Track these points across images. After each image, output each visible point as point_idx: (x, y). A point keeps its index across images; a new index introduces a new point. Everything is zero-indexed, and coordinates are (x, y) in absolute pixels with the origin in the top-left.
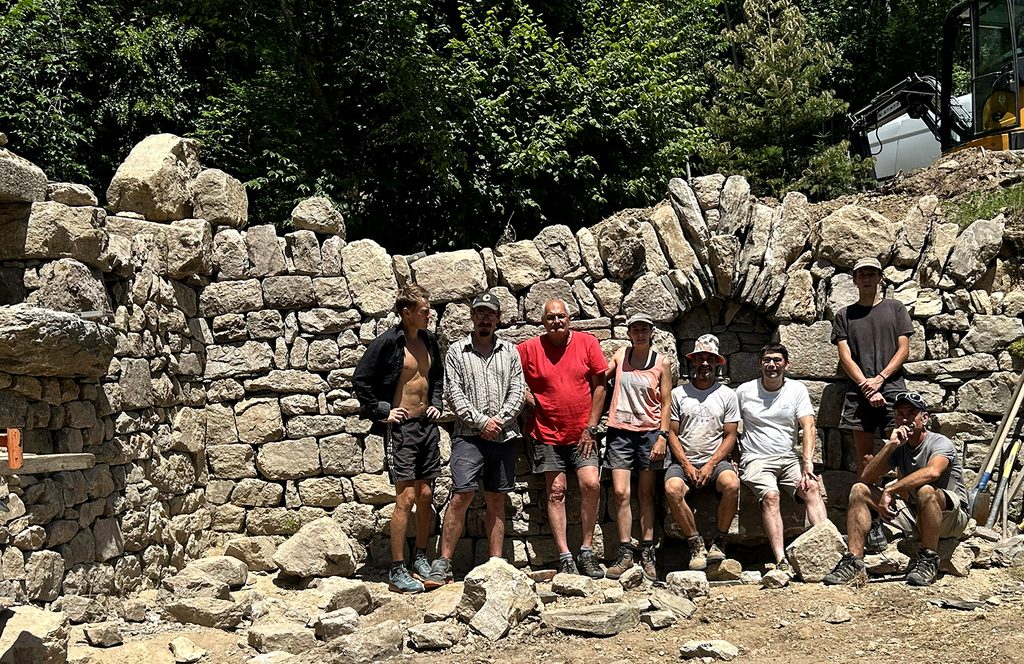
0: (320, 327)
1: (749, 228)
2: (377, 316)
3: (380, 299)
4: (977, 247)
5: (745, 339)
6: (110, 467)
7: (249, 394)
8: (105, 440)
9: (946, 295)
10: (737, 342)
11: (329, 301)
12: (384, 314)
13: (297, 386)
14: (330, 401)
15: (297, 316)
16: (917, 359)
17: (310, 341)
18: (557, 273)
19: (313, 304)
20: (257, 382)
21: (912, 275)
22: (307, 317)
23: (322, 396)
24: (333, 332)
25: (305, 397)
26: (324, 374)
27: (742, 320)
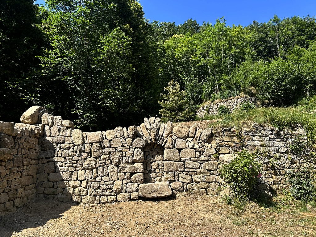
0: (65, 148)
1: (160, 128)
2: (78, 145)
3: (79, 142)
4: (206, 134)
5: (158, 151)
6: (7, 181)
7: (48, 162)
8: (7, 174)
9: (200, 144)
10: (157, 152)
11: (68, 142)
12: (79, 145)
13: (59, 161)
14: (65, 164)
15: (60, 145)
16: (193, 157)
17: (62, 150)
18: (118, 137)
19: (64, 143)
20: (50, 159)
21: (193, 139)
22: (62, 145)
23: (64, 163)
24: (68, 148)
25: (60, 163)
26: (65, 158)
27: (158, 147)
